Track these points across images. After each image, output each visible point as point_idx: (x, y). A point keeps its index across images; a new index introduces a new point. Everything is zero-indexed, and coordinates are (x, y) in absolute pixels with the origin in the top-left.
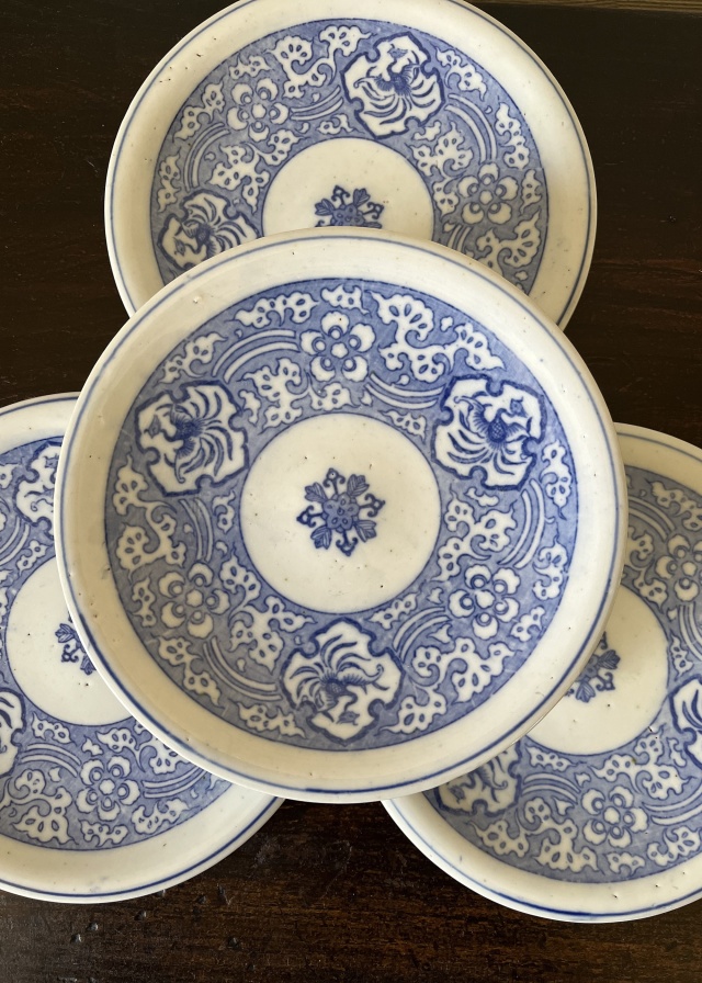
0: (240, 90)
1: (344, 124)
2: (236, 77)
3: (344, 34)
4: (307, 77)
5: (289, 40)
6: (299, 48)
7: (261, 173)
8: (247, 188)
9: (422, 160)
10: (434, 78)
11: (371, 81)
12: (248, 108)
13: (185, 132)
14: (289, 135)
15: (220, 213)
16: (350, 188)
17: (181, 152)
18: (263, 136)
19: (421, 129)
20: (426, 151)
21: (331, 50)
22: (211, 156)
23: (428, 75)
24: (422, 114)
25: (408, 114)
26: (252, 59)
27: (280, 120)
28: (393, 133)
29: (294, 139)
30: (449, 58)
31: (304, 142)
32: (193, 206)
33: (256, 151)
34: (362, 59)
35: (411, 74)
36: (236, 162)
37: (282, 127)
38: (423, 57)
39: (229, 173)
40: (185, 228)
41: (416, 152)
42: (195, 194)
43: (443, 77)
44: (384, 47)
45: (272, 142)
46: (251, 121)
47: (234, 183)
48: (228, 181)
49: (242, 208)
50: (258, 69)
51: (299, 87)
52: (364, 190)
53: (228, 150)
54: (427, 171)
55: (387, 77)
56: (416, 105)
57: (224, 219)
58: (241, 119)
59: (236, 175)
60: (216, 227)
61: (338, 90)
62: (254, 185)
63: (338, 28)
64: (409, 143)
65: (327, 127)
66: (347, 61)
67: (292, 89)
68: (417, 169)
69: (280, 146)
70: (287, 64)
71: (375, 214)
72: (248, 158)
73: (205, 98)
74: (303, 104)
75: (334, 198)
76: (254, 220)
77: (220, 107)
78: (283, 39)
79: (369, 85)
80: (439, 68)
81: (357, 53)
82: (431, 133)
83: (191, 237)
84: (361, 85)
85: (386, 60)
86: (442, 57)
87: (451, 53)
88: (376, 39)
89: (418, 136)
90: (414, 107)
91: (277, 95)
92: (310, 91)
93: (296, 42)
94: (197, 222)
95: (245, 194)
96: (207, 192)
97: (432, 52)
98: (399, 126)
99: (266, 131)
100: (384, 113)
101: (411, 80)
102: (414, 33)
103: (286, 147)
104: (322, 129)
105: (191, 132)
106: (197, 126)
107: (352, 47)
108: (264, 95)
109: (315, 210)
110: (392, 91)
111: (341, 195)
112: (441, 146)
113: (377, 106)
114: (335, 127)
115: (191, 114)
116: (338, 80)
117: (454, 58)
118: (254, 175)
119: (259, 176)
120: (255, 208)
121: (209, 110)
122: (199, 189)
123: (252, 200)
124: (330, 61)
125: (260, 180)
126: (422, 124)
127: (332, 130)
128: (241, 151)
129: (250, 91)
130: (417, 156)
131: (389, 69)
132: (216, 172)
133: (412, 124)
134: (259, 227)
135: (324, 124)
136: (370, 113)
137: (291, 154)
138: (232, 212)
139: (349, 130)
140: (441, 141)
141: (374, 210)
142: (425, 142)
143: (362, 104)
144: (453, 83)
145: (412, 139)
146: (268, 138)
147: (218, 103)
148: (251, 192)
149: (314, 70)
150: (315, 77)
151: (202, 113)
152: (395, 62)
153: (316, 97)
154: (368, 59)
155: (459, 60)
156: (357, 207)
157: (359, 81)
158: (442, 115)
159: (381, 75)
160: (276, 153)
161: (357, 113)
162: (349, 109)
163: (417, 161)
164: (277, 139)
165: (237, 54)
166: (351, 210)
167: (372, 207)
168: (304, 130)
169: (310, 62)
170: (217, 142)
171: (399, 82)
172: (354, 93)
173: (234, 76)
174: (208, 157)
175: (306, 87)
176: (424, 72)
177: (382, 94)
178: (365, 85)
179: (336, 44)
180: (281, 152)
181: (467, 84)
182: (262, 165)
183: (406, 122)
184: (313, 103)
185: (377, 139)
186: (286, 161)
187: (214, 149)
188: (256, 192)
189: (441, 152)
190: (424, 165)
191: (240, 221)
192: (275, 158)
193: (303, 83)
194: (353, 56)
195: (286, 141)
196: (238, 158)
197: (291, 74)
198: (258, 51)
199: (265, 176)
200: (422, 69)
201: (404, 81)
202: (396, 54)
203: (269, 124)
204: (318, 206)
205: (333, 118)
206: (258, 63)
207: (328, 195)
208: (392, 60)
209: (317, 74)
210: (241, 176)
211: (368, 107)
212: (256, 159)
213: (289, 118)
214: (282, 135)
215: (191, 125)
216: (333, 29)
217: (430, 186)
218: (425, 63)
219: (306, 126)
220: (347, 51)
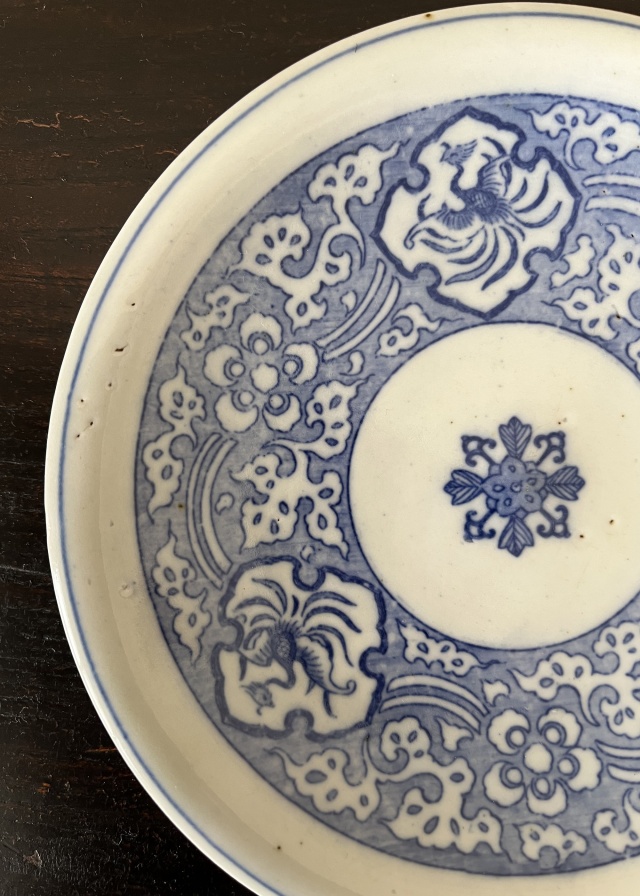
0: (216, 363)
1: (420, 321)
2: (200, 345)
3: (350, 169)
4: (319, 274)
5: (259, 231)
6: (282, 234)
7: (322, 479)
8: (312, 519)
9: (586, 316)
10: (543, 166)
11: (432, 223)
12: (245, 383)
13: (164, 490)
14: (336, 388)
15: (291, 589)
16: (490, 430)
17: (175, 528)
18: (293, 414)
19: (558, 264)
20: (586, 297)
21: (339, 206)
22: (226, 501)
23: (530, 165)
24: (548, 237)
25: (524, 248)
26: (212, 298)
27: (309, 371)
28: (513, 294)
29: (347, 393)
30: (560, 119)
31: (366, 389)
32: (241, 606)
33: (296, 447)
34: (401, 195)
35: (499, 178)
36: (271, 484)
37: (319, 380)
38: (508, 139)
39: (270, 511)
40: (249, 654)
41: (568, 306)
42: (233, 583)
43: (559, 157)
44: (431, 156)
45: (313, 416)
46: (261, 401)
47: (287, 523)
48: (275, 527)
49: (322, 558)
50: (228, 309)
51: (313, 298)
52: (514, 420)
53: (249, 473)
54: (603, 331)
55: (457, 204)
56: (531, 226)
57: (303, 596)
58: (241, 408)
59: (283, 506)
60: (299, 618)
61: (381, 268)
62: (322, 506)
63: (337, 164)
64: (549, 298)
65: (392, 342)
66: (374, 212)
67: (302, 309)
68: (585, 336)
69: (329, 417)
70: (273, 272)
71: (556, 454)
72: (288, 466)
73: (165, 412)
74: (332, 324)
75: (471, 462)
76: (354, 568)
77: (199, 411)
78: (249, 233)
79: (431, 231)
80: (547, 143)
81: (386, 188)
82: (579, 262)
83: (268, 664)
84: (417, 239)
85: (441, 175)
86: (546, 122)
87: (561, 109)
88: (411, 148)
89: (558, 279)
90: (527, 231)
91: (282, 333)
92: (334, 296)
93: (272, 226)
94: (261, 630)
95: (316, 531)
96: (250, 565)
97: (523, 122)
98: (517, 277)
99: (295, 404)
100: (479, 266)
101: (502, 189)
102: (476, 105)
103: (341, 413)
104: (386, 350)
105: (172, 484)
106: (177, 467)
107: (374, 183)
108: (260, 346)
109: (448, 498)
110: (477, 223)
111: (480, 447)
112: (609, 277)
113: (462, 262)
114: (406, 335)
115: (157, 455)
116: (374, 252)
117: (569, 114)
118: (312, 490)
119: (319, 487)
120: (344, 548)
121: (182, 427)
122: (235, 568)
123: (332, 536)
124: (346, 227)
125: (326, 493)
126: (556, 255)
127: (404, 342)
128: (270, 462)
129: (233, 353)
130: (574, 314)
131: (454, 187)
132: (248, 522)
133: (537, 262)
134: (368, 577)
135: (385, 338)
136: (456, 279)
137: (356, 421)
138: (308, 574)
139: (433, 326)
140: (604, 267)
141: (551, 448)
142: (578, 283)
143: (435, 270)
144: (583, 158)
145: (551, 287)
146: (303, 413)
147: (192, 406)
148: (322, 522)
149: (324, 256)
150: (332, 268)
151: (173, 441)
152: (461, 172)
153: (350, 300)
154: (410, 189)
155: (580, 114)
156: (519, 457)
157: (411, 235)
158: (585, 222)
159: (444, 205)
160: (329, 433)
161: (432, 291)
162: (416, 291)
163: (579, 322)
164: (319, 408)
165: (183, 307)
166: (513, 469)
167: (544, 444)
168: (356, 368)
169: (312, 246)
170: (224, 470)
171: (482, 202)
172: (410, 259)
173: (195, 345)
174: (220, 506)
175: (325, 293)
176: (520, 163)
177: (461, 235)
178: (424, 235)
179: (342, 192)
180: (338, 425)
181: (613, 148)
182: (316, 466)
183: (527, 264)
184: (349, 313)
185: (490, 317)
186: (354, 435)
187: (225, 484)
188: (331, 518)
189: (613, 287)
190: (594, 323)
191: (332, 583)
192: (332, 442)
193: (315, 288)
194: (382, 198)
195: (335, 402)
196: (272, 475)
197: (289, 285)
198: (215, 279)
199: (332, 481)
200: (515, 159)
201: (491, 196)
202: (456, 157)
203: (293, 389)
204: (450, 487)
205: (396, 321)
206: (225, 300)
207: (458, 460)
208: (453, 170)
209: (334, 261)
210: (292, 503)
211: (448, 270)
212: (302, 459)
213: (321, 360)
214: (323, 395)
215: (166, 473)
216: (328, 171)
217: (622, 354)
218: (516, 147)
219: (356, 359)
220: (367, 194)
